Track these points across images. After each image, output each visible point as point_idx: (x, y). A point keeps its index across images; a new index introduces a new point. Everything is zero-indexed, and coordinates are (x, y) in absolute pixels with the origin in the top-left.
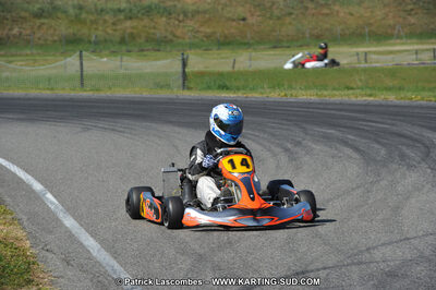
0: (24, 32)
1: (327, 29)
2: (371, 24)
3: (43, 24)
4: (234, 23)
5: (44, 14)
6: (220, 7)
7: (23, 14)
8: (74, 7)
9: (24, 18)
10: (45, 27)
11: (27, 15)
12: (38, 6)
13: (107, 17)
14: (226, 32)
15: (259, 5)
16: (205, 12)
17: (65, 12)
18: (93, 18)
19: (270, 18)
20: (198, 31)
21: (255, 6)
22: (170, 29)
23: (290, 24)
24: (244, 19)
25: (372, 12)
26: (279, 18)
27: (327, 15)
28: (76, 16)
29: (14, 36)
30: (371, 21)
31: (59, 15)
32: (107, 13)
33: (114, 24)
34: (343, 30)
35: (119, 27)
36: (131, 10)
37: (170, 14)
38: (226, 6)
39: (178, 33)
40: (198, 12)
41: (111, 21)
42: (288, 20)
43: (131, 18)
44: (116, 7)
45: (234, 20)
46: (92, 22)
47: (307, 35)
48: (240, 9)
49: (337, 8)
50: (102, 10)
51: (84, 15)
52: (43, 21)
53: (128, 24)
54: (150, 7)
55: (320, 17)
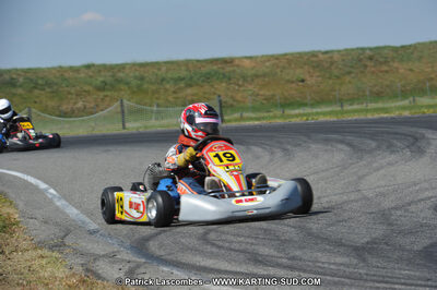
0: (88, 105)
1: (387, 86)
2: (432, 79)
3: (106, 96)
4: (294, 85)
5: (107, 87)
6: (278, 71)
7: (87, 88)
8: (136, 78)
9: (88, 92)
10: (108, 99)
11: (91, 88)
12: (101, 79)
13: (168, 86)
14: (286, 94)
15: (318, 66)
16: (264, 75)
17: (127, 84)
18: (154, 87)
19: (330, 78)
20: (258, 95)
21: (314, 67)
22: (230, 94)
23: (350, 82)
24: (303, 81)
25: (432, 67)
26: (338, 77)
27: (387, 72)
28: (139, 87)
29: (79, 109)
30: (433, 76)
31: (122, 87)
32: (168, 82)
33: (174, 92)
34: (404, 86)
35: (180, 95)
36: (192, 78)
37: (230, 79)
38: (284, 68)
39: (239, 96)
40: (257, 76)
41: (172, 89)
42: (348, 78)
43: (190, 86)
44: (176, 76)
45: (293, 82)
46: (154, 92)
47: (368, 93)
48: (299, 71)
49: (396, 65)
50: (163, 80)
51: (145, 86)
52: (106, 93)
53: (189, 91)
54: (209, 73)
55: (381, 74)
